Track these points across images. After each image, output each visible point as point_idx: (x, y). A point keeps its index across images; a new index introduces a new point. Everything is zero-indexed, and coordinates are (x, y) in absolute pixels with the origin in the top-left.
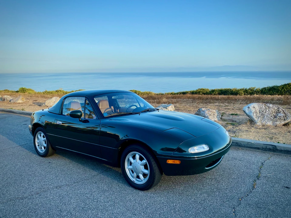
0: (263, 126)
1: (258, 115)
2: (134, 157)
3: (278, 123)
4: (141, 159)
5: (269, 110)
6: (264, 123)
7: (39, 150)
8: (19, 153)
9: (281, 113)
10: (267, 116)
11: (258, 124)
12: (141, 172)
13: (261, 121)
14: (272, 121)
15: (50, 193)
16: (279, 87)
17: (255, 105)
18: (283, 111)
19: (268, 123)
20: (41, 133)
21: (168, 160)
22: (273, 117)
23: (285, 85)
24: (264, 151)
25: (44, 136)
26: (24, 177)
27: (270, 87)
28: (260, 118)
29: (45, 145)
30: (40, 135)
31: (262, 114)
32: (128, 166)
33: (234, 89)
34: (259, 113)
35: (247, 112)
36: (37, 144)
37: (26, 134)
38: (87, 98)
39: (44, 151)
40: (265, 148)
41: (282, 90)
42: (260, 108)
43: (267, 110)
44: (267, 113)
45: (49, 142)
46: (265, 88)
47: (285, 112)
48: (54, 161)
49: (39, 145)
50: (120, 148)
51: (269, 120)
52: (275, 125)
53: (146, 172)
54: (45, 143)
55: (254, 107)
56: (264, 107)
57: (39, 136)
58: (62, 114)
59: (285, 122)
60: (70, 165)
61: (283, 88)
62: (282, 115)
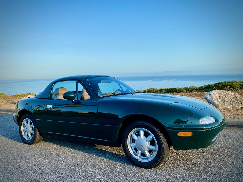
0: (224, 109)
1: (219, 100)
2: (138, 134)
3: (237, 107)
4: (146, 135)
5: (228, 96)
6: (225, 107)
7: (25, 137)
8: (3, 143)
9: (238, 98)
10: (227, 101)
11: (220, 108)
12: (147, 149)
13: (222, 105)
14: (231, 105)
15: (49, 178)
16: (213, 85)
17: (215, 92)
18: (239, 96)
19: (228, 106)
20: (28, 120)
21: (178, 133)
22: (232, 102)
23: (217, 84)
24: (240, 128)
25: (31, 122)
26: (14, 164)
27: (206, 86)
28: (220, 103)
29: (33, 132)
30: (27, 123)
31: (222, 100)
32: (130, 144)
33: (178, 88)
34: (219, 99)
35: (209, 98)
36: (23, 132)
37: (7, 126)
38: (79, 80)
39: (31, 138)
40: (240, 125)
41: (215, 87)
42: (219, 94)
43: (226, 96)
44: (226, 98)
45: (36, 128)
46: (202, 87)
47: (240, 97)
48: (43, 148)
49: (25, 133)
50: (121, 125)
51: (228, 104)
52: (235, 108)
53: (152, 148)
54: (33, 130)
55: (215, 94)
56: (222, 93)
57: (25, 124)
58: (51, 98)
59: (242, 105)
60: (61, 150)
61: (216, 86)
62: (239, 99)
